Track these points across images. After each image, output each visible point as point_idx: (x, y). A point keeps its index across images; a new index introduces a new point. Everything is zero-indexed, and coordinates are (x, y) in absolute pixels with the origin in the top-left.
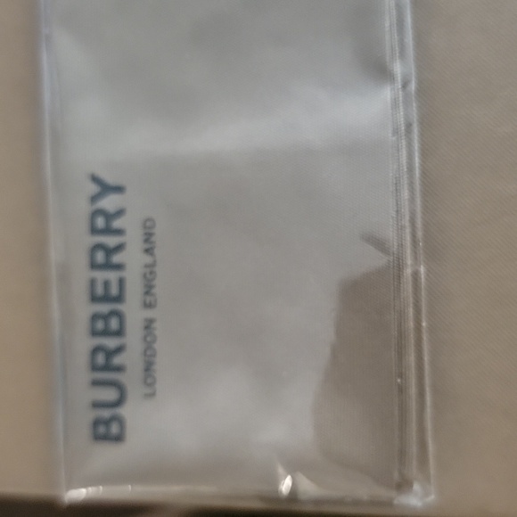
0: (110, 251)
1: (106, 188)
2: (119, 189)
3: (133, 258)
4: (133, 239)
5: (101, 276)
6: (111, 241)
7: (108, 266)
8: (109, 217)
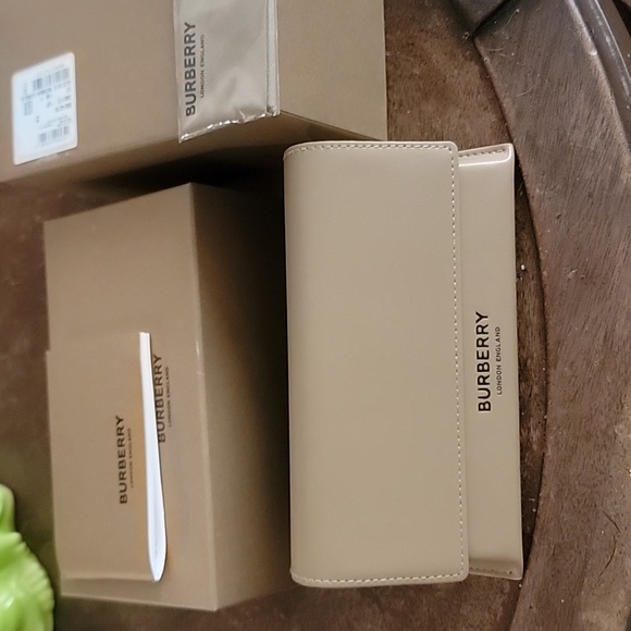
0: (190, 49)
1: (189, 27)
2: (194, 27)
3: (197, 50)
4: (198, 43)
5: (188, 58)
6: (191, 45)
7: (190, 54)
8: (190, 37)
